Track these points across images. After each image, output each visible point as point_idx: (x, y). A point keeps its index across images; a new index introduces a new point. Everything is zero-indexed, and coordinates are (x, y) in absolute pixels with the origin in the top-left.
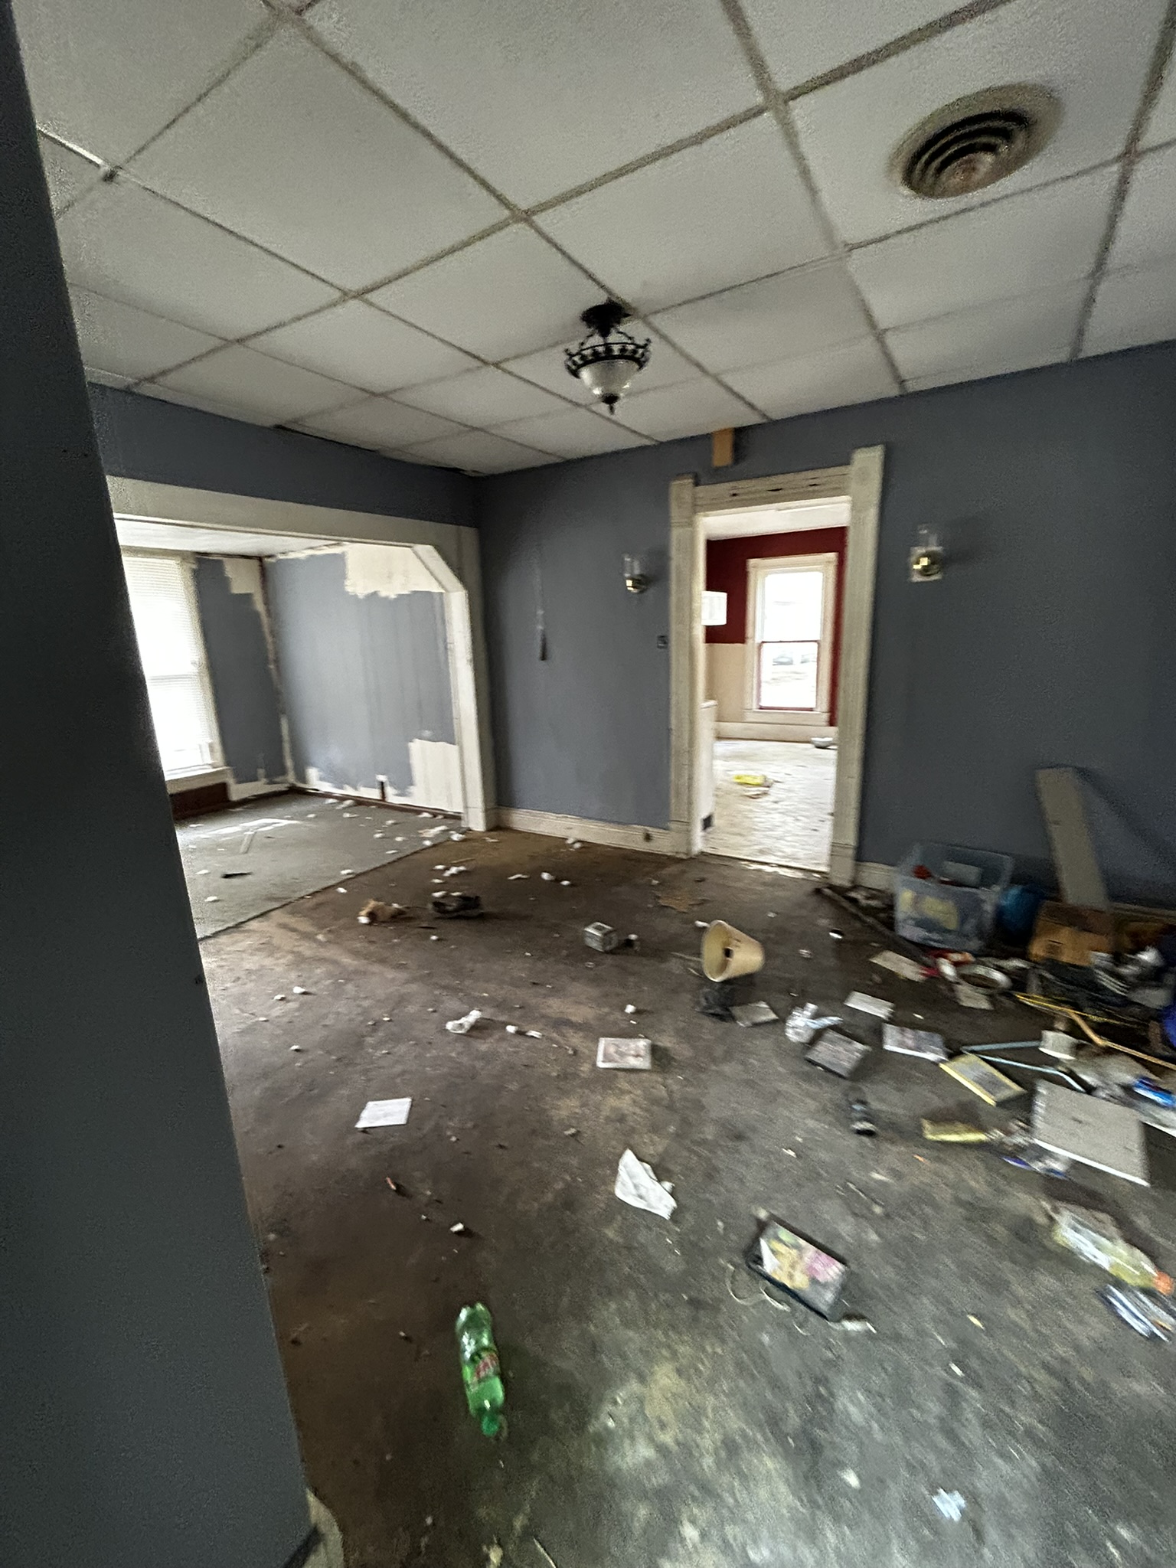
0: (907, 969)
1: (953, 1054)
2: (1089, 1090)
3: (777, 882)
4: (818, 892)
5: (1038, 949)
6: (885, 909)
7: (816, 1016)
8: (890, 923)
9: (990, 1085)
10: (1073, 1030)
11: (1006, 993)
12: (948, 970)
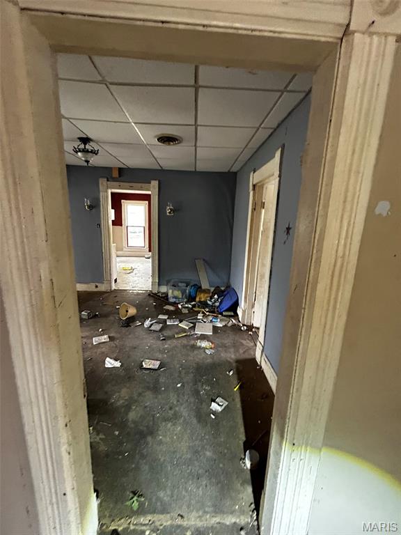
0: (171, 308)
1: (181, 321)
2: (205, 322)
3: (138, 294)
4: (149, 295)
5: (197, 299)
6: (166, 296)
7: (151, 321)
8: (167, 299)
9: (187, 326)
10: (203, 313)
11: (192, 309)
12: (180, 306)
